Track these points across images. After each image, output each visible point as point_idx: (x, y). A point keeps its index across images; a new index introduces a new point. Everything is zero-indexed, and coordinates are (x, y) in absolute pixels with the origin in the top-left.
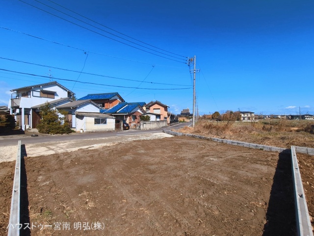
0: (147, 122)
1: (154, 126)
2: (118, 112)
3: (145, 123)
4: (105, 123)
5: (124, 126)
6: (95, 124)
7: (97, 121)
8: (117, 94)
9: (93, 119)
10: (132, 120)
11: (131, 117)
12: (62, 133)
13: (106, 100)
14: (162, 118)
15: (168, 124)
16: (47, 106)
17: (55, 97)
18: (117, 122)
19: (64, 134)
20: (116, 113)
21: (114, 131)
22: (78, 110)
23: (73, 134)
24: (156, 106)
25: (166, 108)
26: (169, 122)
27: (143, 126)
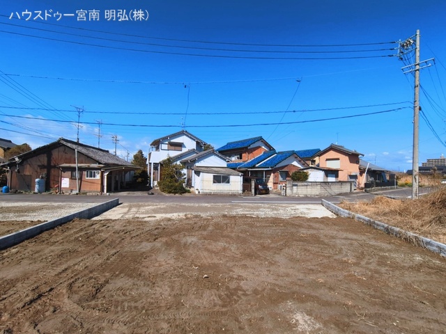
0: (299, 184)
1: (316, 191)
2: (257, 165)
3: (296, 185)
4: (228, 182)
5: (256, 189)
6: (214, 182)
7: (217, 179)
8: (260, 139)
9: (211, 176)
10: (281, 179)
11: (278, 173)
12: (175, 193)
13: (243, 148)
14: (343, 176)
15: (362, 189)
16: (168, 159)
17: (183, 149)
18: (246, 181)
19: (177, 195)
20: (254, 167)
21: (240, 195)
22: (197, 164)
23: (187, 194)
24: (332, 154)
25: (354, 157)
26: (363, 185)
27: (292, 190)
